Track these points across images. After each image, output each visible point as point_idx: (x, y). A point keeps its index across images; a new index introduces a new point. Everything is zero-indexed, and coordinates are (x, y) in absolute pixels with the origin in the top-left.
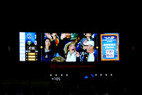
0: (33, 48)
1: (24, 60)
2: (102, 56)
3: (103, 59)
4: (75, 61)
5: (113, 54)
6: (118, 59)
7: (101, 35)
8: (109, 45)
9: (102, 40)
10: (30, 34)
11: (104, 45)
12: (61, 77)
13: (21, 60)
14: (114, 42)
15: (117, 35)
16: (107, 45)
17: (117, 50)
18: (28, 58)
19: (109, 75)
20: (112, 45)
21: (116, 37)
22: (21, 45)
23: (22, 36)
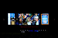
0: (14, 20)
1: (10, 24)
2: (42, 22)
3: (42, 24)
4: (31, 25)
5: (46, 22)
6: (48, 24)
7: (41, 14)
8: (45, 18)
9: (42, 16)
10: (12, 14)
11: (43, 18)
12: (25, 31)
13: (9, 24)
14: (46, 17)
15: (48, 14)
16: (44, 18)
17: (48, 20)
18: (11, 24)
19: (45, 30)
20: (46, 18)
21: (47, 15)
22: (8, 18)
23: (9, 15)
